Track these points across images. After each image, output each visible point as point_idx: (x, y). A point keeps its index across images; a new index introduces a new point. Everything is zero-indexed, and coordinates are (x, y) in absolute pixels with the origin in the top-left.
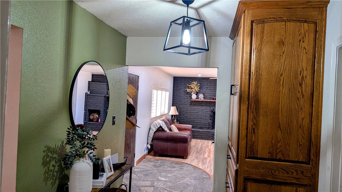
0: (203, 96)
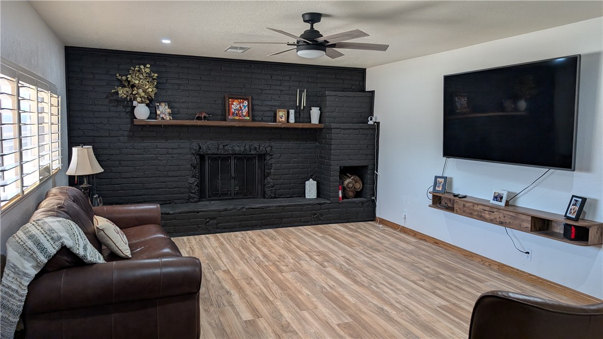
0: (169, 111)
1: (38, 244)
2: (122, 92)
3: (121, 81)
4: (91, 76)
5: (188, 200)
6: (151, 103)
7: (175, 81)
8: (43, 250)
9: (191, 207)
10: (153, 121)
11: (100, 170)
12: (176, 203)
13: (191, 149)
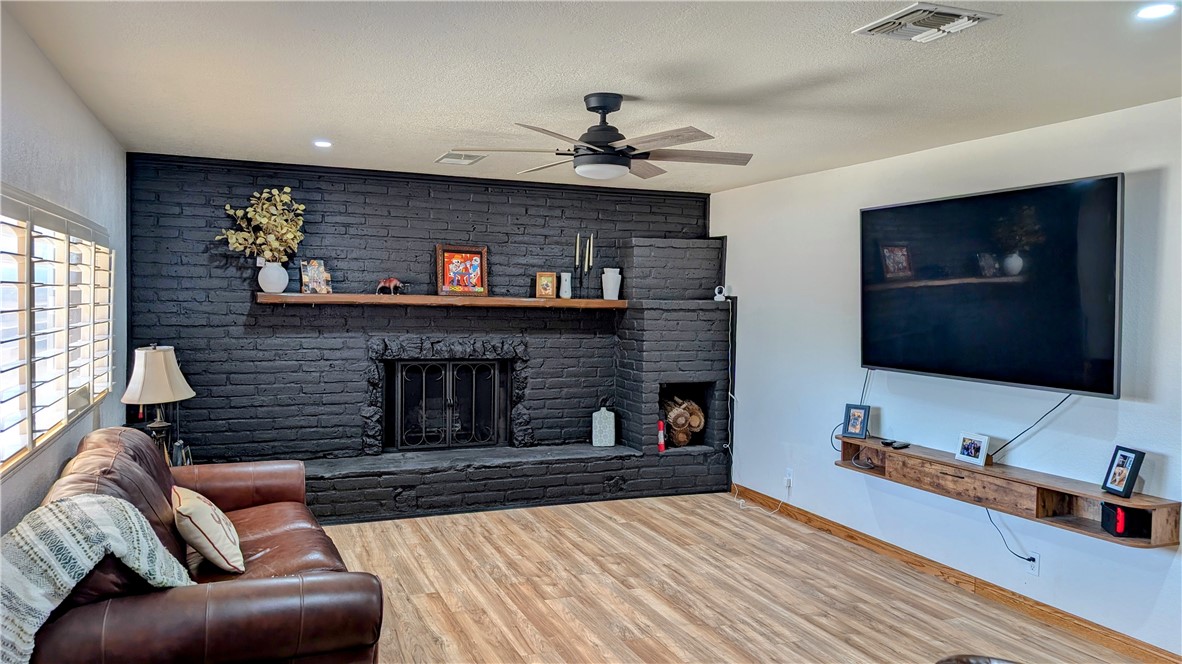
1: (59, 550)
2: (236, 241)
3: (233, 219)
4: (177, 210)
5: (361, 451)
6: (291, 261)
7: (339, 219)
8: (67, 561)
9: (366, 464)
10: (294, 297)
11: (188, 393)
12: (336, 457)
13: (368, 349)
